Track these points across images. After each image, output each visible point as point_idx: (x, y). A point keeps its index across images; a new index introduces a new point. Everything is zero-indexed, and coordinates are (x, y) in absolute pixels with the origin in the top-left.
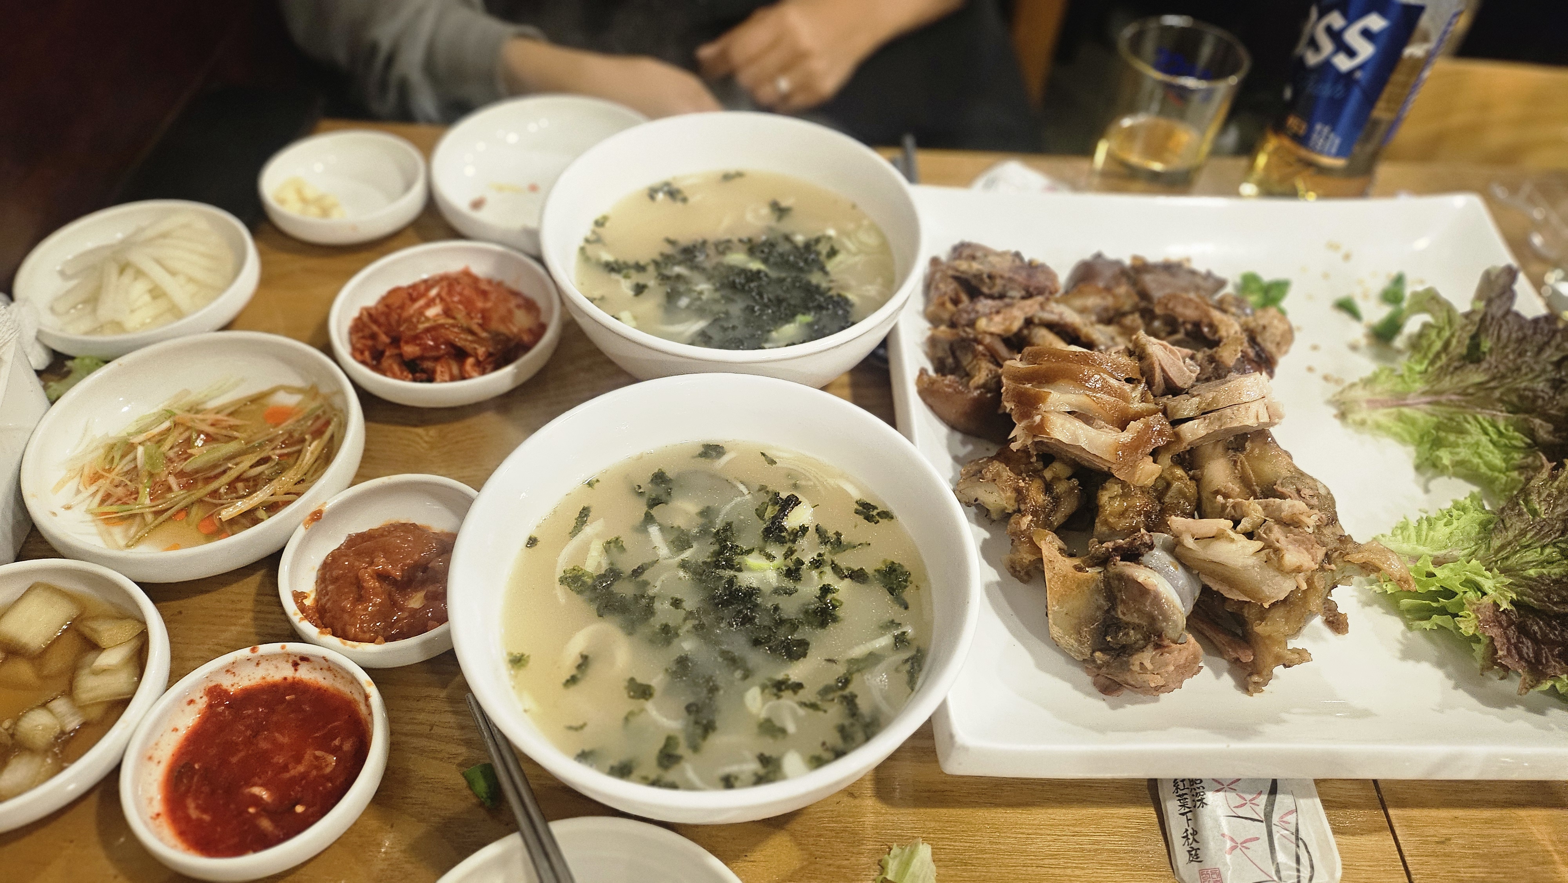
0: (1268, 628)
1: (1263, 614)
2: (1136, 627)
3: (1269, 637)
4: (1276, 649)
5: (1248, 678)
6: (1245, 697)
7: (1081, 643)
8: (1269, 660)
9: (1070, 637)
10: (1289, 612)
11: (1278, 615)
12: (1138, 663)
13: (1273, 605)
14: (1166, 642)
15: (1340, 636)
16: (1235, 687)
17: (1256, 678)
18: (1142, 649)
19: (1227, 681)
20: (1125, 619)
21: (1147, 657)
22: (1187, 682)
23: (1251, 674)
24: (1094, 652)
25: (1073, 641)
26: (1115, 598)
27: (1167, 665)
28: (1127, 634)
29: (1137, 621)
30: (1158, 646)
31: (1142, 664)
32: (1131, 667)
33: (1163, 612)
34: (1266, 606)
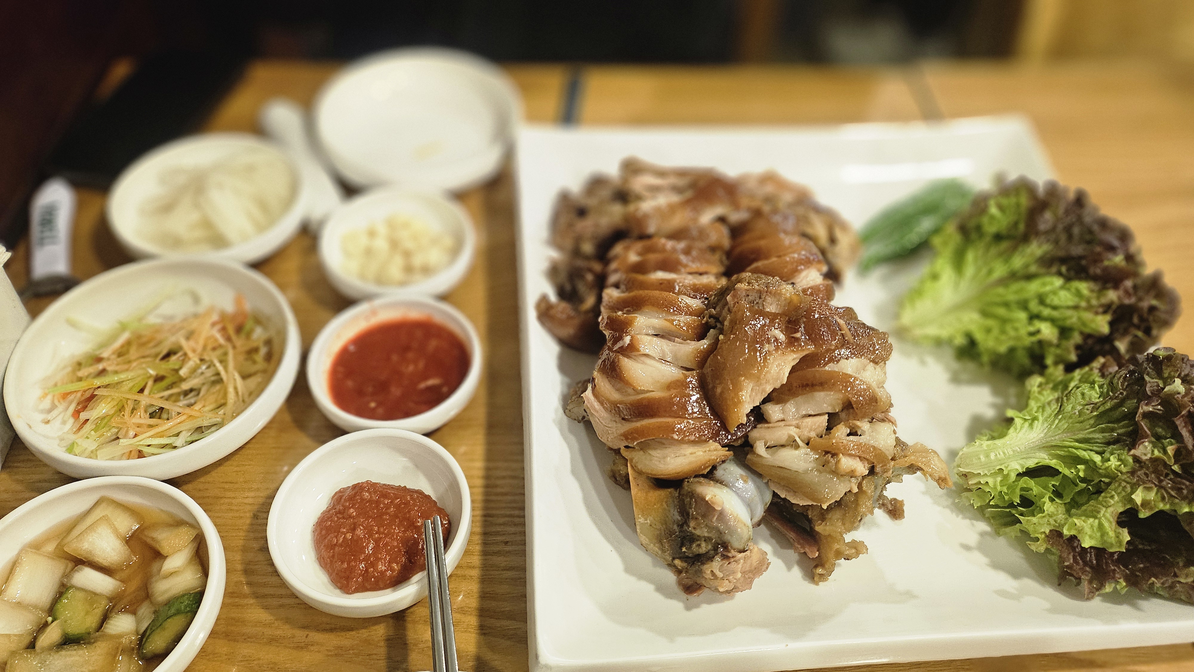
0: (827, 528)
1: (823, 515)
2: (707, 540)
3: (829, 535)
4: (836, 546)
5: (814, 570)
6: (812, 586)
7: (663, 551)
8: (831, 555)
9: (654, 545)
10: (844, 515)
11: (836, 515)
12: (709, 572)
13: (830, 508)
14: (733, 553)
15: (897, 522)
16: (802, 577)
17: (820, 571)
18: (711, 559)
19: (796, 572)
20: (698, 532)
21: (716, 565)
22: (756, 581)
23: (816, 567)
24: (674, 559)
25: (657, 549)
26: (688, 514)
27: (734, 572)
28: (699, 545)
29: (706, 535)
30: (725, 557)
31: (712, 571)
32: (704, 575)
33: (729, 528)
34: (825, 507)
